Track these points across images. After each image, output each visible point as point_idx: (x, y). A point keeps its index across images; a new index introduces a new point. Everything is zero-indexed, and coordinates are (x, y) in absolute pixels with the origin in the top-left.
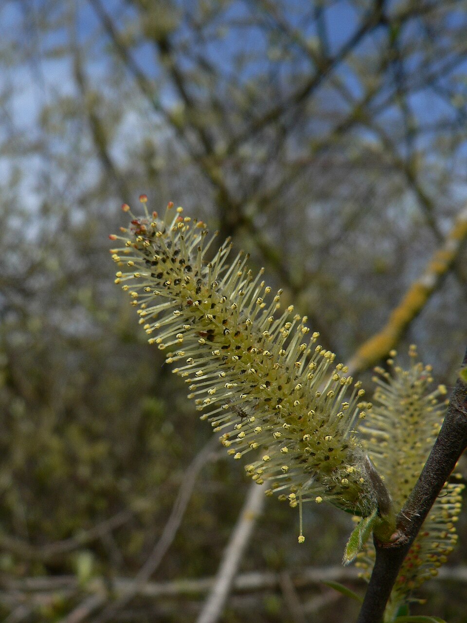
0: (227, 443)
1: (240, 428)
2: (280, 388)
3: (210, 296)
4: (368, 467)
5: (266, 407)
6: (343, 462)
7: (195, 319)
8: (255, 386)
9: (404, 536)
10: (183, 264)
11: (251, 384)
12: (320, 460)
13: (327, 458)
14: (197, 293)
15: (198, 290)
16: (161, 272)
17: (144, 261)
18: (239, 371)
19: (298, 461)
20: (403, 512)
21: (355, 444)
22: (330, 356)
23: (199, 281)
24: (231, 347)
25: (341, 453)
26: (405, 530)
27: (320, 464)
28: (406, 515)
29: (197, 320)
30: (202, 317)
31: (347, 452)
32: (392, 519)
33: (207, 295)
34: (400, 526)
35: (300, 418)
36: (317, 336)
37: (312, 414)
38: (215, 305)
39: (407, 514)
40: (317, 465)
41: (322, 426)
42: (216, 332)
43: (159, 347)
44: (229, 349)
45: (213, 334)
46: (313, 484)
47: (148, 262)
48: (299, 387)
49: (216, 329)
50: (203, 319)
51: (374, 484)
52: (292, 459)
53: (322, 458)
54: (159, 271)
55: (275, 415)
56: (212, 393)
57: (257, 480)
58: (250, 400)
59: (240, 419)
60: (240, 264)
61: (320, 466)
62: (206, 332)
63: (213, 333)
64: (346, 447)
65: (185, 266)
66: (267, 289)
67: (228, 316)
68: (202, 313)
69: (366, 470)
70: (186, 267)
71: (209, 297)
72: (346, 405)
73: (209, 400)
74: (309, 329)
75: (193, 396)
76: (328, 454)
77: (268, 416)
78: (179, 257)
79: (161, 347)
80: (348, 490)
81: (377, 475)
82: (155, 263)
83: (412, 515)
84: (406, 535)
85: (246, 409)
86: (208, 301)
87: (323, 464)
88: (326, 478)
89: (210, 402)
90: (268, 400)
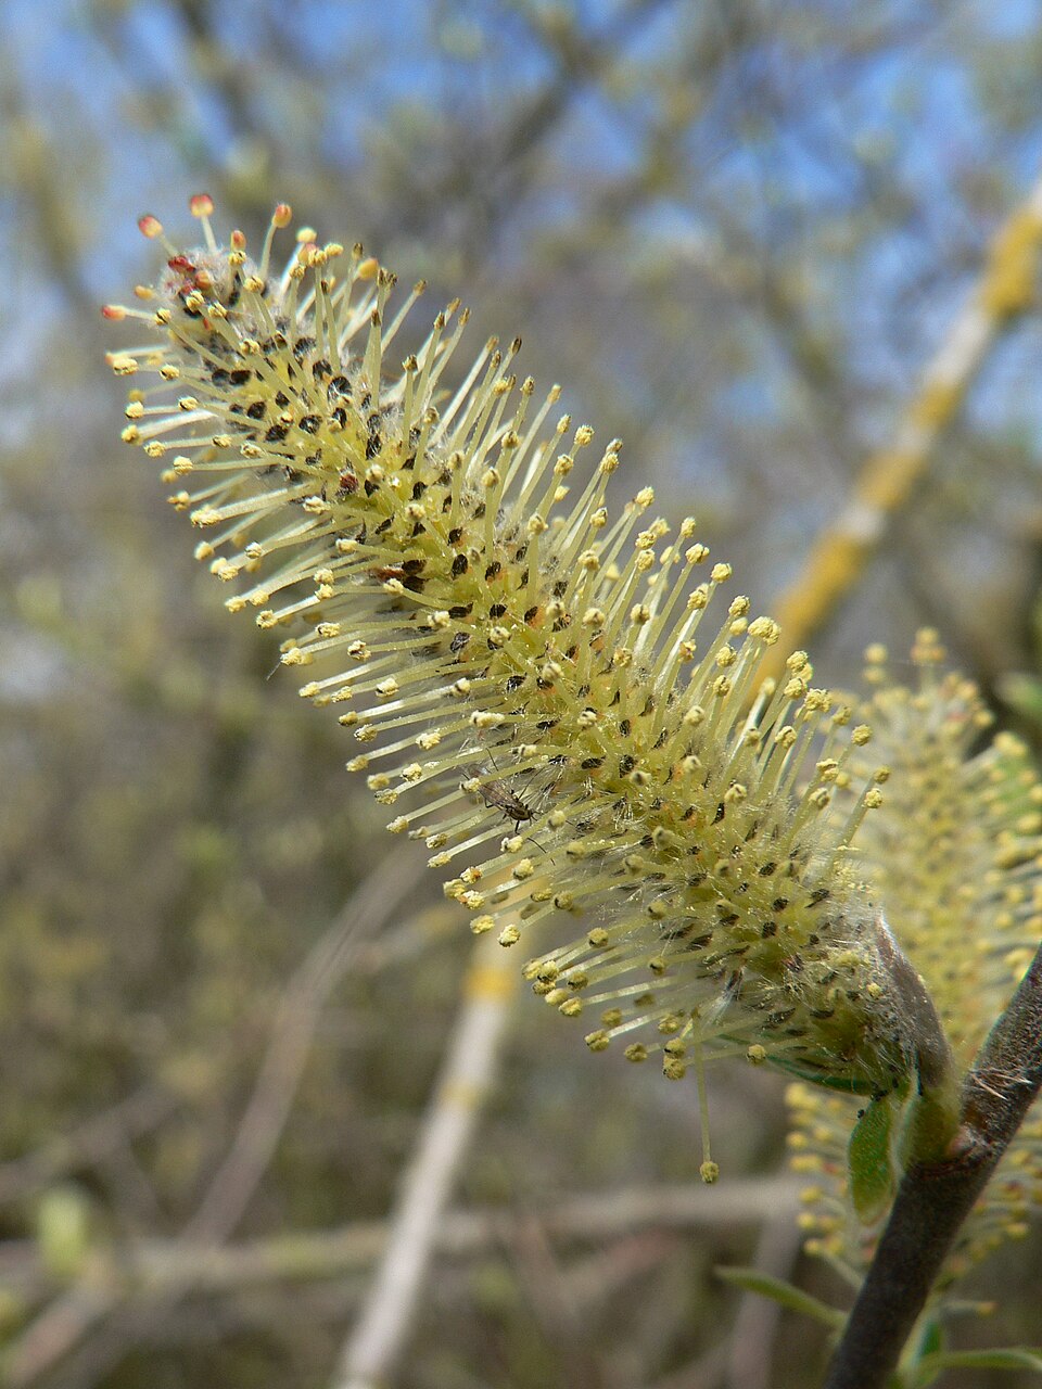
0: (473, 898)
1: (520, 848)
2: (625, 727)
3: (409, 464)
4: (885, 951)
5: (588, 786)
6: (815, 940)
7: (364, 531)
8: (552, 724)
9: (984, 1142)
10: (325, 373)
11: (540, 718)
12: (748, 936)
13: (769, 930)
14: (369, 454)
15: (373, 445)
16: (261, 399)
17: (208, 375)
18: (505, 680)
19: (684, 943)
20: (979, 1075)
21: (852, 885)
22: (770, 629)
23: (374, 420)
24: (473, 612)
25: (805, 912)
26: (985, 1126)
27: (748, 947)
28: (988, 1082)
29: (370, 534)
30: (387, 524)
31: (830, 910)
32: (952, 1097)
33: (399, 461)
34: (972, 1115)
35: (689, 813)
36: (725, 573)
37: (737, 795)
38: (425, 487)
39: (992, 1079)
40: (741, 952)
41: (751, 836)
42: (427, 569)
43: (259, 621)
44: (469, 617)
45: (418, 575)
46: (729, 1008)
47: (219, 374)
48: (696, 714)
49: (430, 559)
50: (388, 530)
51: (907, 999)
52: (666, 937)
53: (757, 929)
54: (255, 398)
55: (615, 808)
56: (428, 745)
57: (560, 1003)
58: (538, 766)
59: (511, 825)
60: (499, 361)
61: (746, 955)
62: (399, 569)
63: (421, 570)
64: (820, 896)
65: (332, 378)
66: (583, 433)
67: (463, 518)
68: (388, 513)
69: (884, 960)
70: (335, 381)
71: (404, 466)
72: (829, 767)
73: (419, 769)
74: (707, 551)
75: (365, 764)
76: (771, 917)
77: (593, 811)
78: (311, 357)
79: (264, 618)
80: (830, 1021)
81: (912, 974)
82: (241, 377)
83: (1007, 1081)
84: (989, 1140)
85: (526, 795)
86: (401, 479)
87: (757, 948)
88: (768, 988)
89: (420, 775)
90: (590, 765)
